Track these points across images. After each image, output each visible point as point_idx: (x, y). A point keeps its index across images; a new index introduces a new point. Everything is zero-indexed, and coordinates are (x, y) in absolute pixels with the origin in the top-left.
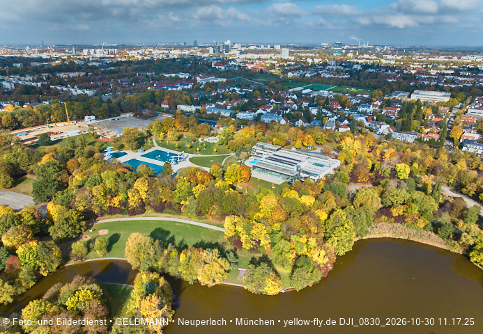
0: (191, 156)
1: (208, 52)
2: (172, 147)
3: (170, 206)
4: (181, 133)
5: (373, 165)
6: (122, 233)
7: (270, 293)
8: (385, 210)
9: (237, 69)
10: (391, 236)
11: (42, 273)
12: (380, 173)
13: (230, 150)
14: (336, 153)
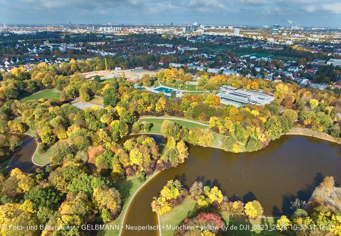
0: (183, 91)
1: (182, 30)
2: (171, 86)
3: (178, 112)
4: (174, 79)
5: (295, 100)
6: (154, 124)
7: (236, 152)
8: (300, 122)
9: (204, 42)
10: (302, 134)
11: (121, 135)
12: (299, 104)
13: (205, 89)
14: (272, 94)
